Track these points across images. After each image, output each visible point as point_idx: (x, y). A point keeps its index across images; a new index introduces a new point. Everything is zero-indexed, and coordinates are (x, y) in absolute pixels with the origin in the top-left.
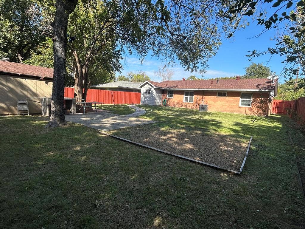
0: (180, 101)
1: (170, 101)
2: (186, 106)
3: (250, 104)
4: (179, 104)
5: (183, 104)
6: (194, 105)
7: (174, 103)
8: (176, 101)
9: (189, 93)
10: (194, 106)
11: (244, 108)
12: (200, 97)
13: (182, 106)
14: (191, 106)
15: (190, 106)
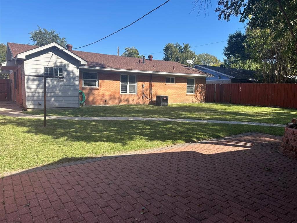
0: (115, 92)
1: (94, 94)
2: (127, 100)
3: (193, 91)
4: (115, 98)
5: (122, 98)
6: (139, 98)
7: (103, 97)
8: (107, 94)
9: (128, 77)
10: (139, 100)
11: (190, 95)
12: (147, 84)
13: (120, 101)
14: (135, 100)
15: (133, 100)
